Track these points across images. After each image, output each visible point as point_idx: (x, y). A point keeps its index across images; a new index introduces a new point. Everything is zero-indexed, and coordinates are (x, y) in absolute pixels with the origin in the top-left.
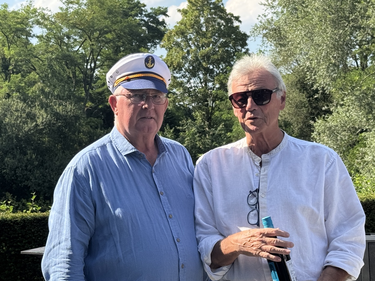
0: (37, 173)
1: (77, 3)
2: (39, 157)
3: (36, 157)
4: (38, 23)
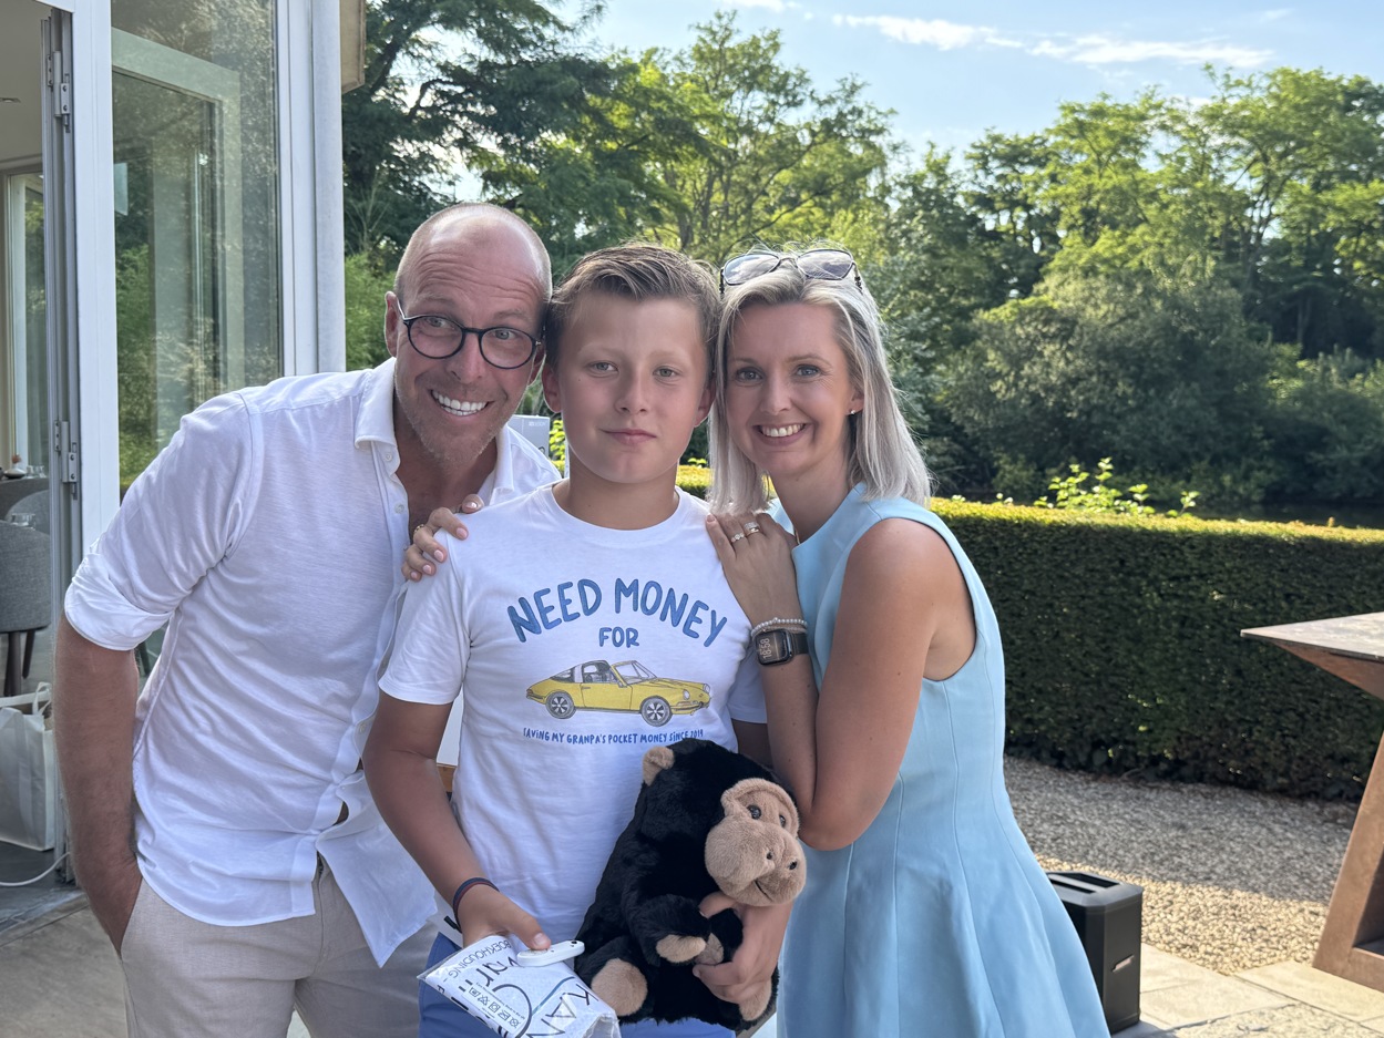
0: (1134, 420)
1: (1249, 86)
2: (1139, 391)
3: (1135, 393)
4: (1163, 127)
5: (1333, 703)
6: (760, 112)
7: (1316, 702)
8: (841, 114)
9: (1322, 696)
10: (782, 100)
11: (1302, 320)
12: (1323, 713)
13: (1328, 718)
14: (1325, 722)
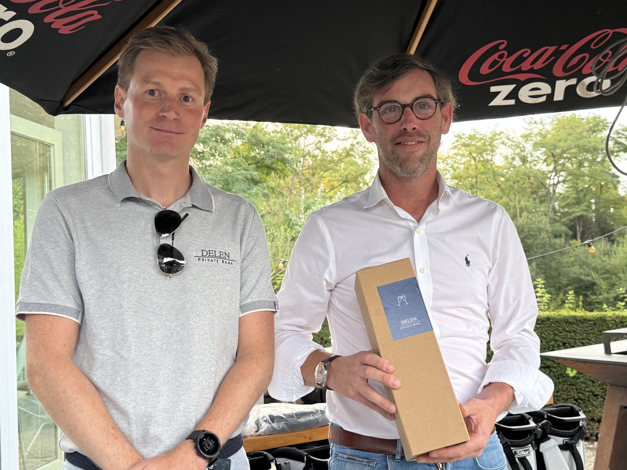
5: (590, 394)
6: (313, 145)
7: (582, 393)
8: (352, 145)
9: (585, 391)
10: (323, 139)
11: (579, 229)
12: (587, 399)
13: (589, 401)
14: (588, 403)
